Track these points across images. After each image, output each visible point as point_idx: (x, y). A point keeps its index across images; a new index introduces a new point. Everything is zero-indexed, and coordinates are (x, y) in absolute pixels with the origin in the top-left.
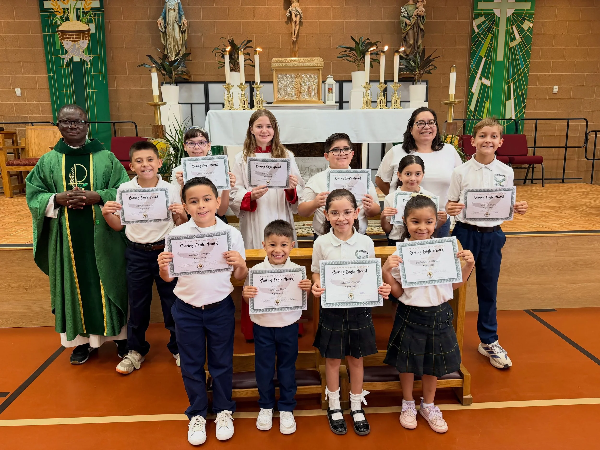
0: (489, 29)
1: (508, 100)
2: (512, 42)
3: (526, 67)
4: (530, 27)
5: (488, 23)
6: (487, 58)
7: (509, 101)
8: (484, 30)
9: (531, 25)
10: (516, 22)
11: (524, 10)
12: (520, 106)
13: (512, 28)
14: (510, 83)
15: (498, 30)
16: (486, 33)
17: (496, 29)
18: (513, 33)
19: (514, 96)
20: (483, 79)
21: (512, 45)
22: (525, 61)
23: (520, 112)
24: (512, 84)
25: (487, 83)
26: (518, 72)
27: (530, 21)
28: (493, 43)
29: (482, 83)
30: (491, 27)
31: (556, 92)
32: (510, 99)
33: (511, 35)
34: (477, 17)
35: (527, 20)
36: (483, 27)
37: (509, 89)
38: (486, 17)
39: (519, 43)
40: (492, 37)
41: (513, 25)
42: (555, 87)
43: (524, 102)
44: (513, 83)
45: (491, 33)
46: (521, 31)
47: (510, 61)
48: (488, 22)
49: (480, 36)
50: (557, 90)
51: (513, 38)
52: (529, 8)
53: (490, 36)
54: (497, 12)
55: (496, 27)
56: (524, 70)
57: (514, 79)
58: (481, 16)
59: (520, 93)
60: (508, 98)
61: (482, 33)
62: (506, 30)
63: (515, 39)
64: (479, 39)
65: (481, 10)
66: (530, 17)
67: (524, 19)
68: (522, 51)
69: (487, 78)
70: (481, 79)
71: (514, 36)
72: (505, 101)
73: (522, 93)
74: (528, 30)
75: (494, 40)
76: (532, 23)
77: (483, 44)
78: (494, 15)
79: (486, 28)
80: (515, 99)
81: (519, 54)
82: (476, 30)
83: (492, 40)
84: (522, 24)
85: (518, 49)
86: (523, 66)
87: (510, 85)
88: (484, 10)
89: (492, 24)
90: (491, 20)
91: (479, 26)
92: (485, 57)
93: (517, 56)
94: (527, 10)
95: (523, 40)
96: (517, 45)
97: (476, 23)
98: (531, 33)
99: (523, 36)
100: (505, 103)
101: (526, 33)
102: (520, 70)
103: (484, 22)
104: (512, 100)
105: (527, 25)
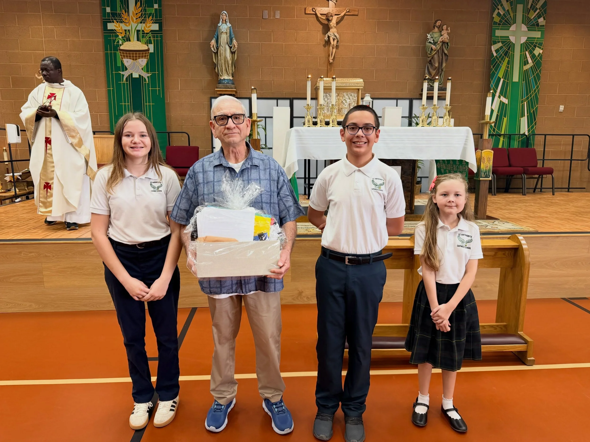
0: (506, 54)
1: (522, 117)
2: (526, 66)
3: (537, 88)
4: (540, 53)
5: (505, 49)
6: (505, 79)
7: (524, 118)
8: (502, 55)
9: (541, 51)
10: (529, 48)
11: (535, 38)
12: (532, 123)
13: (525, 53)
14: (524, 102)
15: (514, 55)
16: (503, 57)
17: (511, 53)
18: (526, 58)
19: (527, 113)
20: (502, 97)
21: (526, 68)
22: (536, 83)
23: (532, 127)
24: (525, 103)
25: (505, 101)
26: (530, 92)
27: (540, 48)
28: (510, 66)
29: (501, 101)
30: (507, 52)
31: (562, 111)
32: (524, 116)
33: (525, 59)
34: (495, 43)
35: (538, 47)
36: (501, 52)
37: (523, 106)
38: (503, 43)
39: (531, 67)
40: (509, 61)
41: (526, 50)
42: (561, 106)
43: (535, 120)
44: (527, 102)
45: (507, 57)
46: (533, 56)
47: (524, 82)
48: (505, 47)
49: (498, 60)
50: (563, 109)
51: (526, 63)
52: (539, 36)
53: (507, 59)
54: (512, 39)
55: (512, 52)
56: (535, 91)
57: (528, 98)
58: (499, 42)
59: (532, 111)
60: (523, 115)
61: (500, 57)
62: (521, 55)
63: (528, 63)
64: (497, 62)
65: (498, 37)
66: (541, 44)
67: (535, 46)
68: (533, 74)
69: (505, 97)
70: (499, 97)
71: (527, 60)
72: (520, 118)
73: (534, 111)
74: (538, 56)
75: (510, 63)
76: (542, 49)
77: (501, 66)
78: (510, 41)
79: (503, 53)
80: (528, 116)
81: (532, 76)
82: (495, 54)
83: (508, 63)
84: (534, 50)
85: (530, 73)
86: (534, 87)
87: (524, 104)
88: (501, 37)
89: (509, 49)
90: (507, 46)
91: (497, 51)
92: (503, 78)
93: (530, 78)
94: (538, 38)
95: (534, 65)
96: (530, 68)
97: (494, 48)
98: (541, 58)
99: (535, 61)
100: (520, 119)
101: (537, 58)
102: (532, 90)
103: (501, 48)
104: (526, 117)
105: (538, 51)
